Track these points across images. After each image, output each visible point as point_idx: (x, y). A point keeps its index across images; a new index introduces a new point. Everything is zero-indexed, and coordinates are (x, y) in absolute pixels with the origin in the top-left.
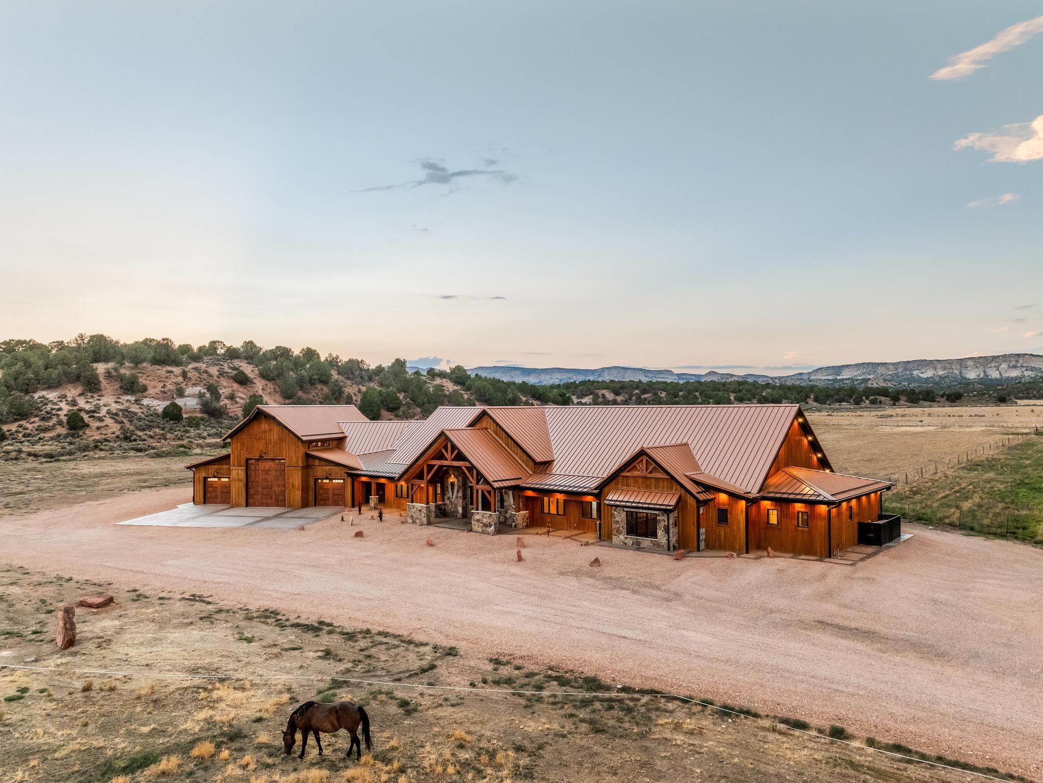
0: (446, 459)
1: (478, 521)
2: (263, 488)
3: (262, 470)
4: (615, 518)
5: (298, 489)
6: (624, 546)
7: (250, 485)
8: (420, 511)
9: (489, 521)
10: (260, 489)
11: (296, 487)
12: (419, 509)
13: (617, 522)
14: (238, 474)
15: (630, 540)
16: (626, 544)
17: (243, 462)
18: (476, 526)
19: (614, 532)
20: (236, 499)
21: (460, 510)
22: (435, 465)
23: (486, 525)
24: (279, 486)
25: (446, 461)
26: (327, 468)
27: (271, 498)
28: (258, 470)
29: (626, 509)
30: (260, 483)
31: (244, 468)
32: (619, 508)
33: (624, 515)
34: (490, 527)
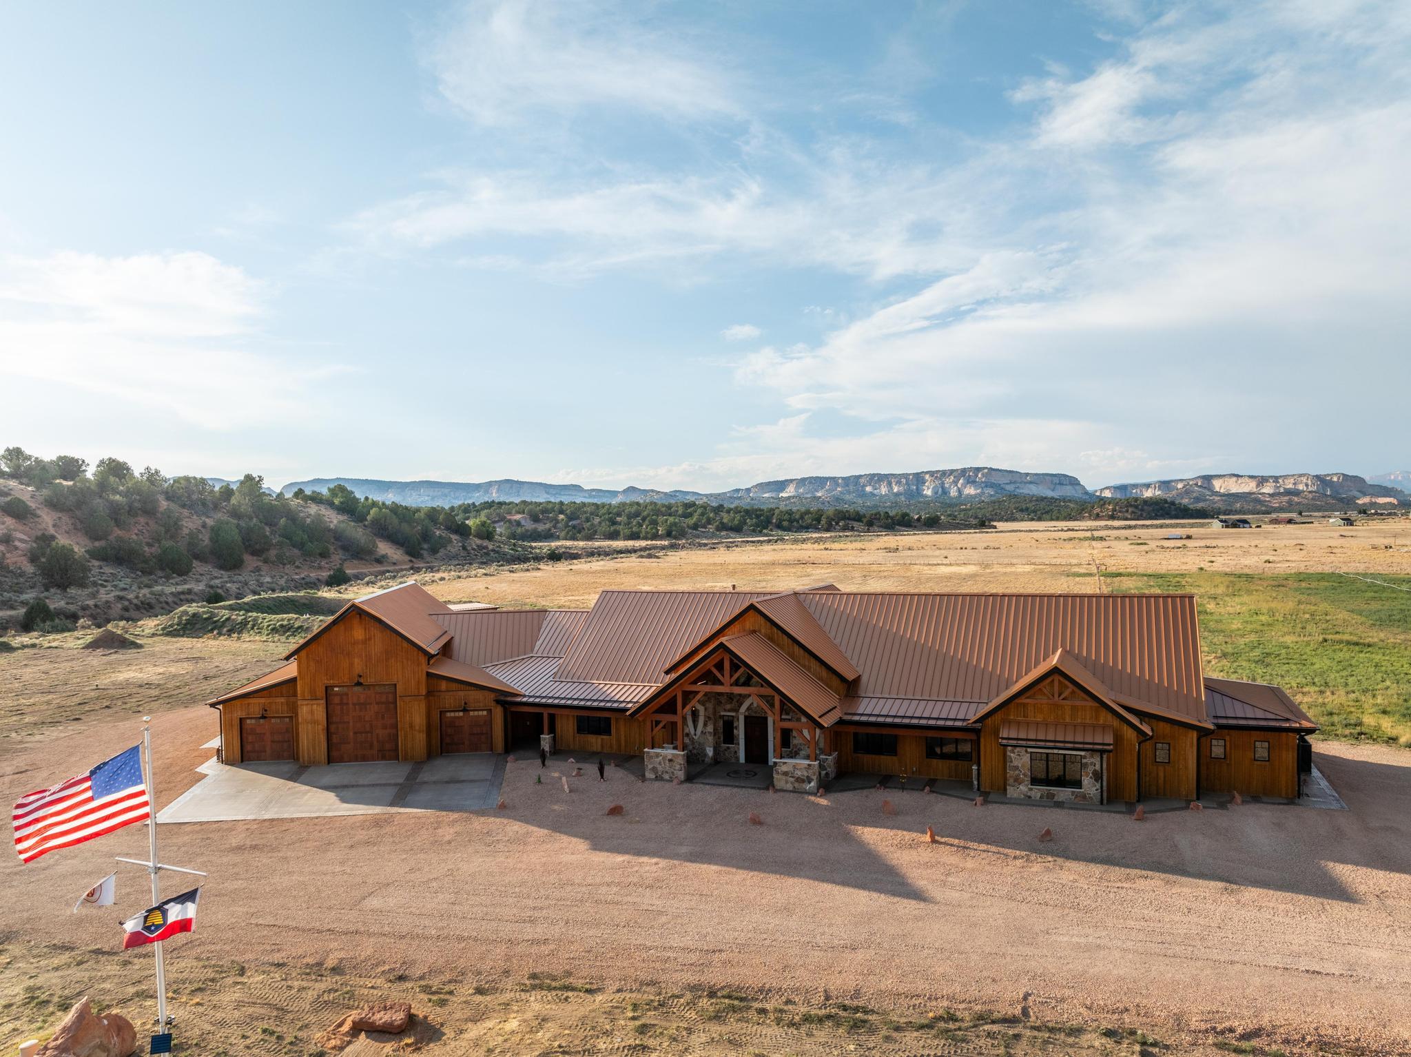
0: (722, 684)
1: (786, 774)
2: (355, 733)
3: (354, 705)
4: (1011, 762)
5: (420, 732)
6: (1027, 801)
7: (333, 728)
8: (670, 760)
9: (806, 774)
10: (351, 734)
11: (417, 728)
12: (669, 757)
13: (1016, 768)
14: (312, 712)
15: (1037, 792)
16: (1030, 797)
17: (321, 692)
18: (780, 782)
19: (1011, 781)
20: (308, 754)
21: (710, 752)
22: (699, 692)
23: (800, 780)
24: (385, 727)
25: (720, 687)
26: (461, 694)
27: (371, 746)
28: (347, 704)
29: (1029, 750)
30: (351, 724)
31: (323, 702)
32: (1018, 749)
33: (1027, 758)
34: (810, 783)
